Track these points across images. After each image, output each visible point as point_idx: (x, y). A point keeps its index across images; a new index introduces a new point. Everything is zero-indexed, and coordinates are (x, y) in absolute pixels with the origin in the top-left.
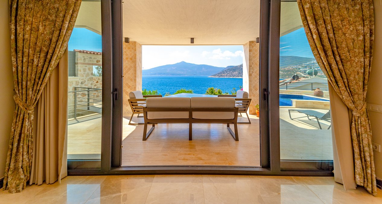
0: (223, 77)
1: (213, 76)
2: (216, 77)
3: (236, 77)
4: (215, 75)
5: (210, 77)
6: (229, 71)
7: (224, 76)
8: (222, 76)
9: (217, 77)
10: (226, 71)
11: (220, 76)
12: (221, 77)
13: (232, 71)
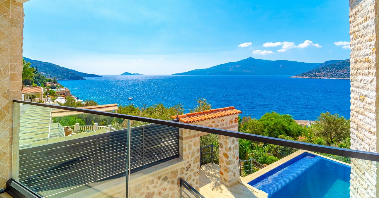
0: (319, 78)
1: (299, 75)
2: (305, 77)
3: (345, 77)
4: (302, 75)
5: (293, 77)
6: (331, 69)
7: (320, 76)
8: (315, 76)
9: (307, 77)
10: (323, 68)
11: (311, 76)
12: (314, 78)
13: (337, 69)
